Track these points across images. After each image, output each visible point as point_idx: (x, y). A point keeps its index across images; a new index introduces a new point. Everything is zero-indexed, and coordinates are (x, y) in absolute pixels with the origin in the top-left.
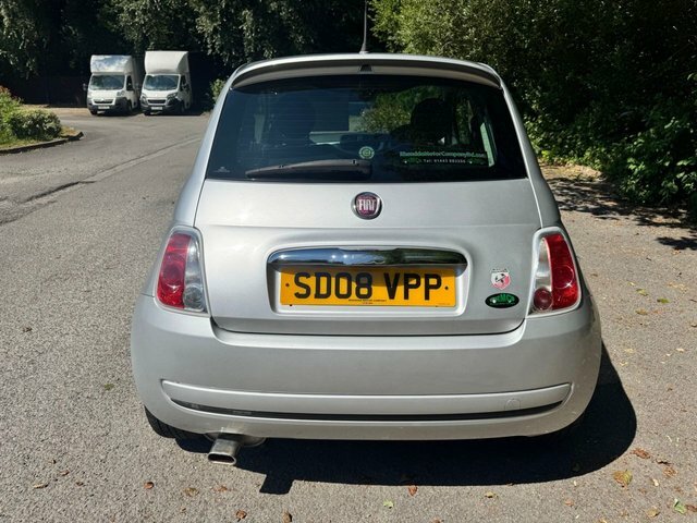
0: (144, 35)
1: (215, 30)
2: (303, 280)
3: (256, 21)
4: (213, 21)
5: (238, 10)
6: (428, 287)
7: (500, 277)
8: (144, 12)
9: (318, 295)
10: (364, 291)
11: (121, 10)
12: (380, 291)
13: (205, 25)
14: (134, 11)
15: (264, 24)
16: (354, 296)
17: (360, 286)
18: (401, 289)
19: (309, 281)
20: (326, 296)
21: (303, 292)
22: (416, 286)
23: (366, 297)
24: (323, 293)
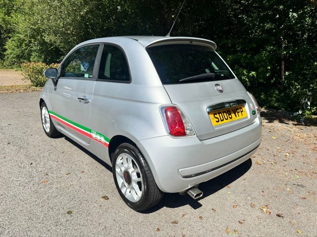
6: (241, 112)
9: (222, 121)
10: (230, 116)
12: (233, 115)
16: (229, 119)
17: (229, 115)
18: (237, 113)
19: (217, 116)
20: (223, 120)
21: (217, 120)
22: (239, 112)
23: (231, 118)
24: (222, 119)
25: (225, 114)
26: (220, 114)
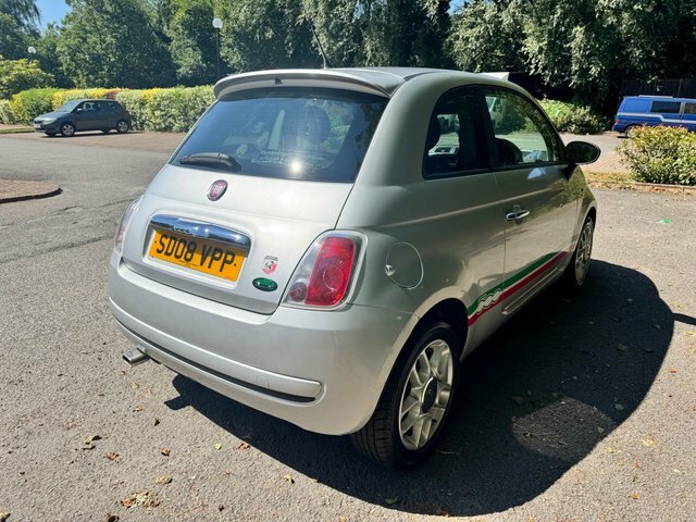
0: (472, 59)
1: (541, 49)
2: (164, 239)
3: (588, 37)
4: (539, 42)
5: (569, 27)
6: (225, 261)
7: (270, 264)
8: (477, 38)
9: (166, 254)
10: (189, 256)
11: (457, 38)
12: (197, 257)
13: (531, 46)
14: (468, 38)
15: (596, 39)
16: (182, 259)
17: (189, 251)
18: (209, 259)
19: (166, 241)
20: (170, 255)
21: (161, 248)
22: (218, 259)
23: (188, 260)
24: (169, 251)
25: (182, 245)
26: (173, 241)
